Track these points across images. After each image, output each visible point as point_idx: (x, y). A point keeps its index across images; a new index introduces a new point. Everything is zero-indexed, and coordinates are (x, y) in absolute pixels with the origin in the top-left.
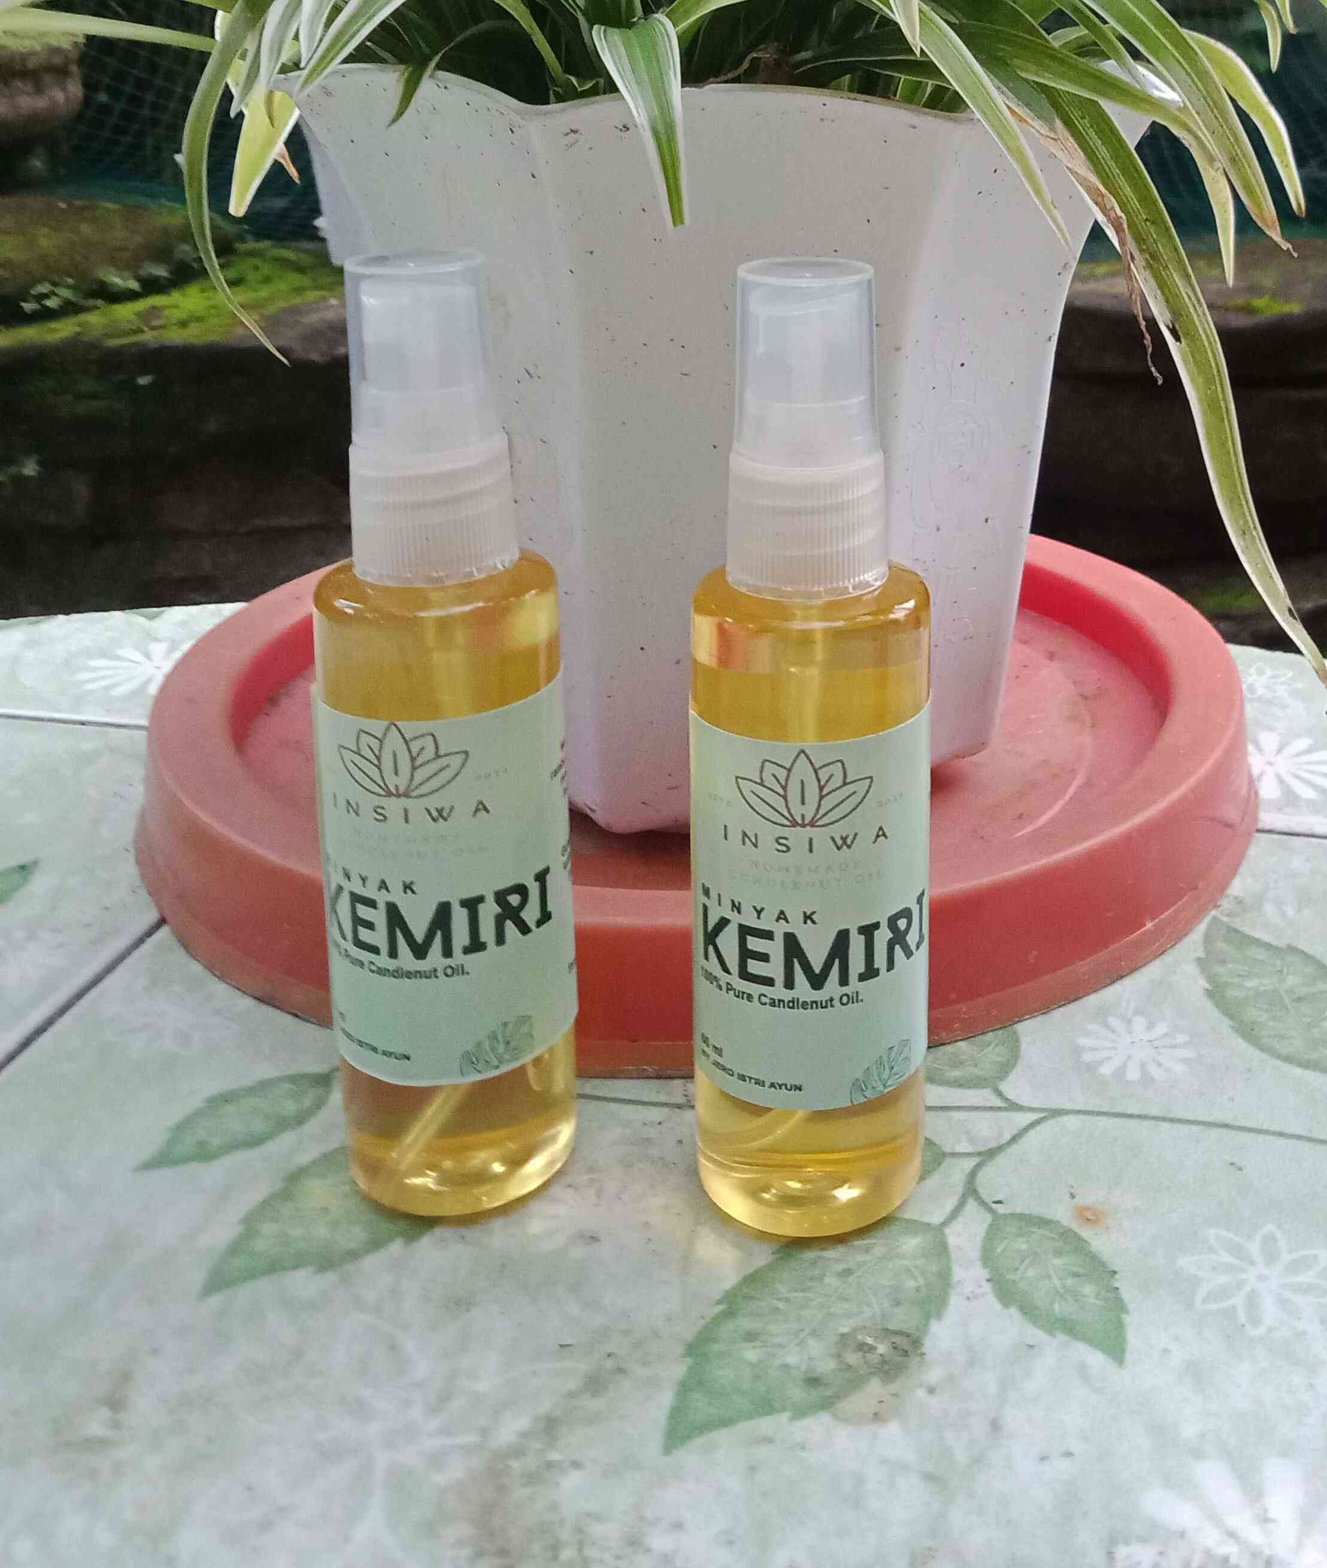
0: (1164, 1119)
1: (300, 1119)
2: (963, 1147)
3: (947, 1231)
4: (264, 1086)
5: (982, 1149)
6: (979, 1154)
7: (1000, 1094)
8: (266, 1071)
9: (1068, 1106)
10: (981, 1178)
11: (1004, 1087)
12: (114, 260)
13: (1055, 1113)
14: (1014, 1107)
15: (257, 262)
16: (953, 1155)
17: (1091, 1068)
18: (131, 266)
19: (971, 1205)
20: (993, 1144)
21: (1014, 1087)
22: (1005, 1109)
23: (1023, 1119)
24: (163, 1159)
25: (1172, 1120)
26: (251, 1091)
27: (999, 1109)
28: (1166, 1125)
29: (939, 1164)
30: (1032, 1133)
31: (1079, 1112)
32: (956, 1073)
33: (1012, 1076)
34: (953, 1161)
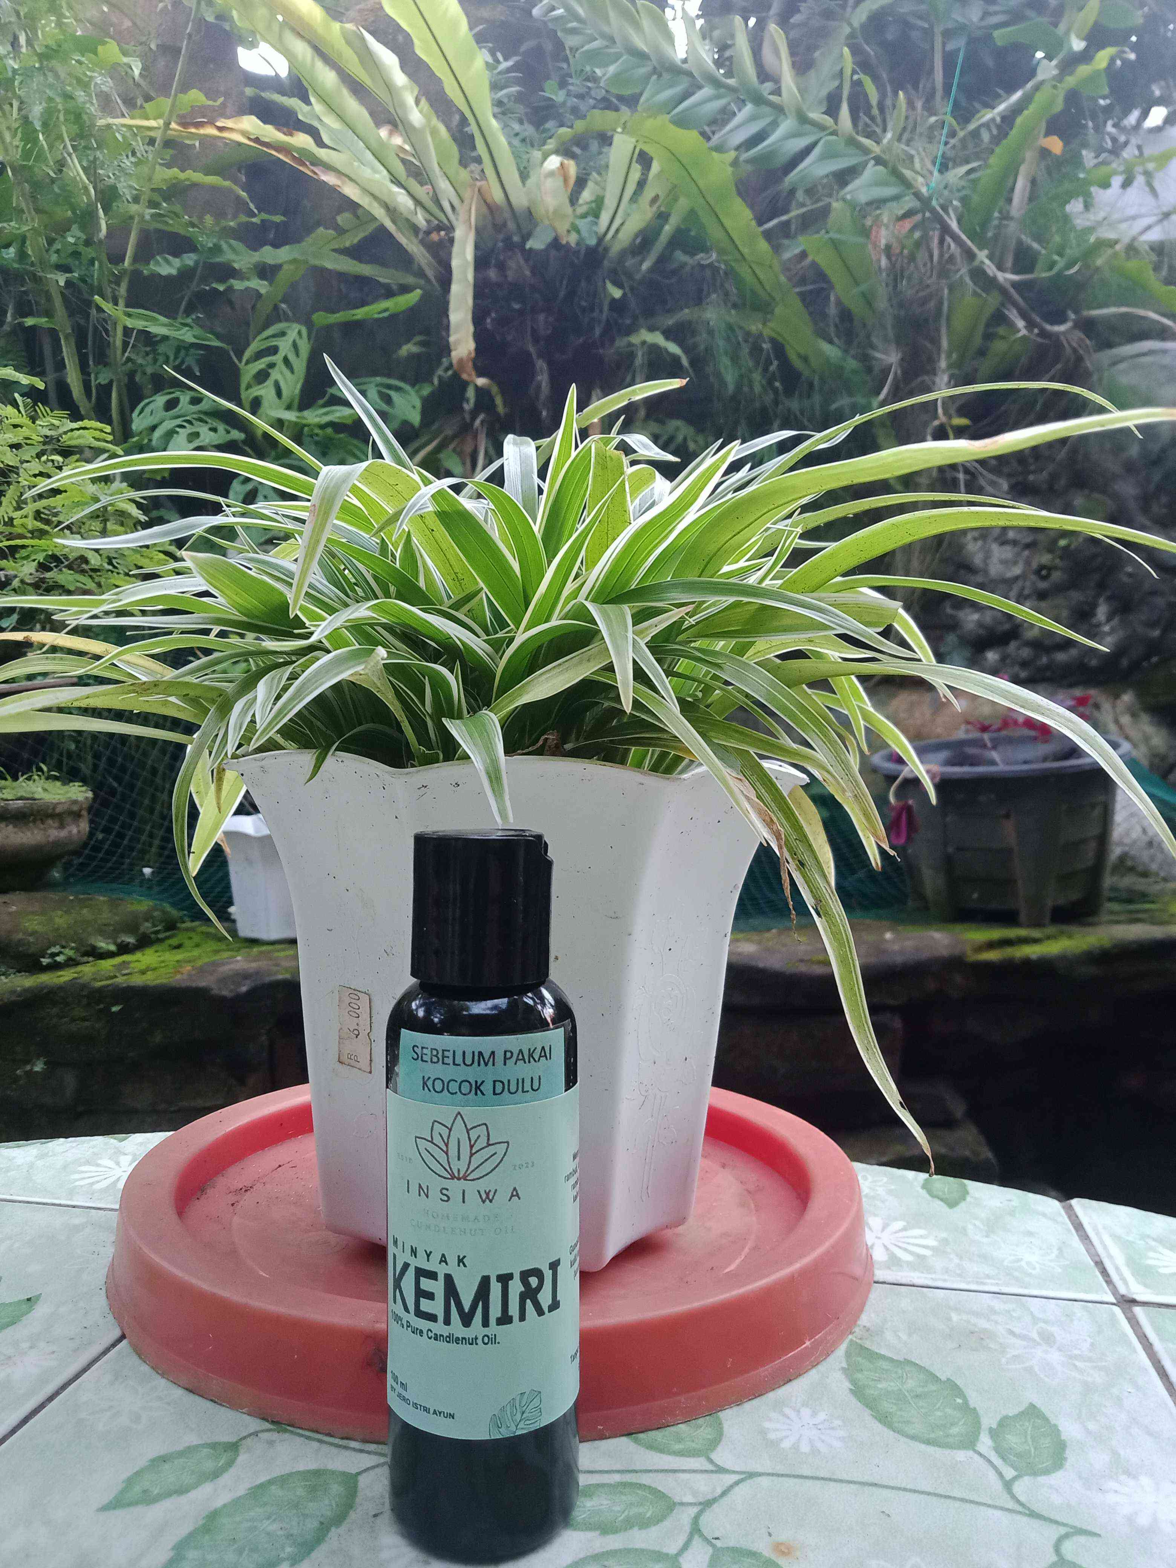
0: (830, 1480)
1: (216, 1474)
2: (689, 1499)
3: (681, 1560)
4: (189, 1451)
5: (701, 1500)
6: (700, 1504)
7: (711, 1461)
8: (192, 1439)
9: (760, 1469)
10: (704, 1520)
11: (714, 1456)
12: (101, 932)
13: (751, 1475)
14: (720, 1470)
15: (192, 934)
16: (682, 1504)
17: (774, 1444)
18: (111, 936)
19: (697, 1541)
20: (710, 1497)
21: (722, 1456)
22: (716, 1472)
23: (731, 1479)
24: (117, 1504)
25: (835, 1481)
26: (181, 1454)
27: (712, 1471)
28: (832, 1484)
29: (672, 1510)
30: (737, 1489)
31: (769, 1474)
32: (678, 1447)
33: (719, 1448)
34: (684, 1508)
